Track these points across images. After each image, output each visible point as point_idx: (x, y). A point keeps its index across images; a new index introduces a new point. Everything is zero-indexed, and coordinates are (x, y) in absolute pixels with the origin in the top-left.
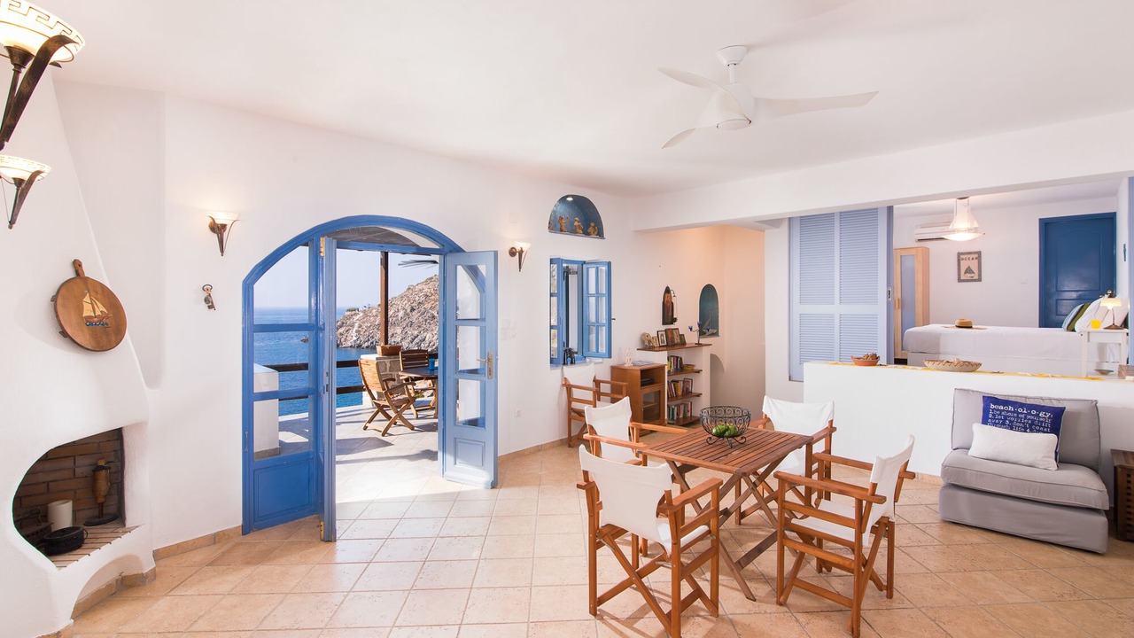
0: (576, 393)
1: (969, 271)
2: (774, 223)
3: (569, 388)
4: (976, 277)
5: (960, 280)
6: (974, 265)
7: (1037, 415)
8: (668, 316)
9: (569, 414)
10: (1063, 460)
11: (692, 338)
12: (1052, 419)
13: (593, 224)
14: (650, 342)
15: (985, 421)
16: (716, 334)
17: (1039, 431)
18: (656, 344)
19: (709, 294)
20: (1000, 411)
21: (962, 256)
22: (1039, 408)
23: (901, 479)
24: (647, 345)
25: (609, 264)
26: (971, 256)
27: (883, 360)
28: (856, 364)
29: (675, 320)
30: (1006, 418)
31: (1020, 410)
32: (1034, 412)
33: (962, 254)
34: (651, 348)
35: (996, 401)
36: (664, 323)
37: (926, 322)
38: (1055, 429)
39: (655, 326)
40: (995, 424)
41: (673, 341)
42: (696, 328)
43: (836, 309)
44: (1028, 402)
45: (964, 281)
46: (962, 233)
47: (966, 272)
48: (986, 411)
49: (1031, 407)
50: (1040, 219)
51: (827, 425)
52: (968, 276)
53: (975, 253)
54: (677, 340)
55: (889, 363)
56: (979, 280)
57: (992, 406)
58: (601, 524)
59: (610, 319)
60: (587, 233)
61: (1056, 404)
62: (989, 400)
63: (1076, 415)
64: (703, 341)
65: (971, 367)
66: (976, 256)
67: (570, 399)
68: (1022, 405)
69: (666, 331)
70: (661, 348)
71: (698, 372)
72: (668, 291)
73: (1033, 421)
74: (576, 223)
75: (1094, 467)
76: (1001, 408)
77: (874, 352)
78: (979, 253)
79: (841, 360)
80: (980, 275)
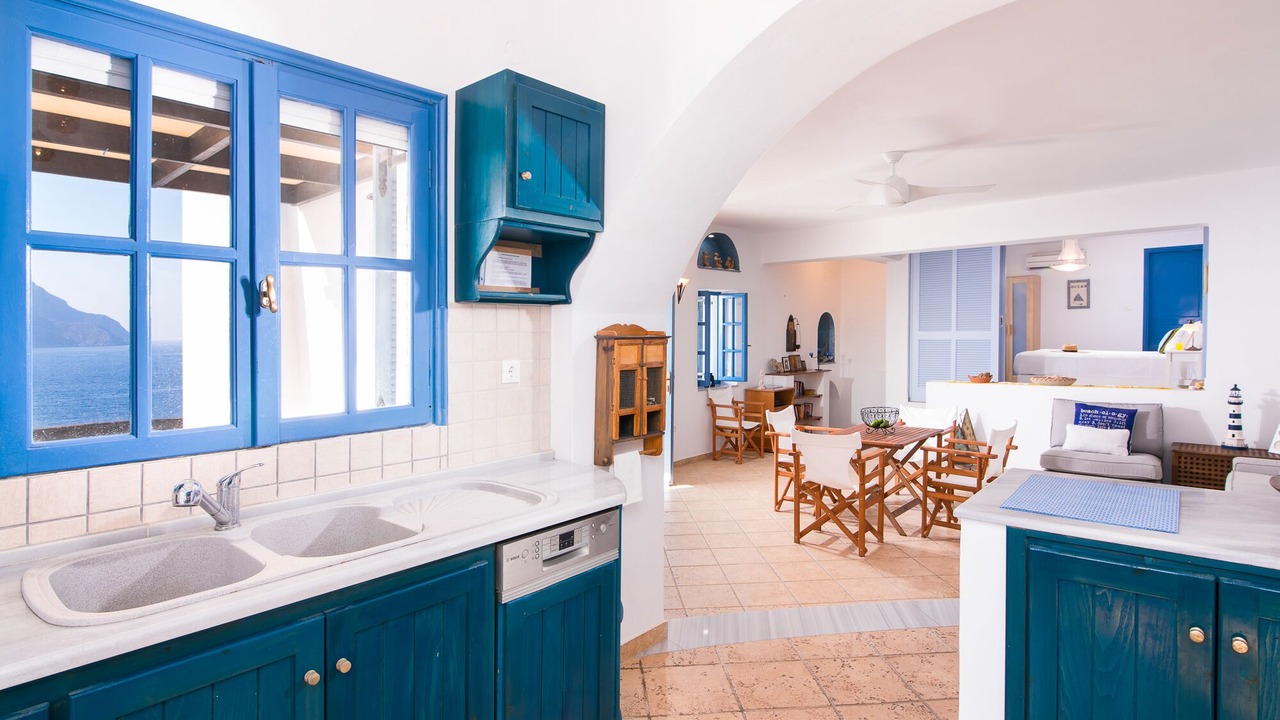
0: (720, 412)
1: (1078, 298)
2: (897, 257)
3: (712, 407)
4: (1085, 304)
5: (1069, 307)
6: (1083, 293)
7: (1116, 416)
8: (792, 344)
9: (714, 430)
10: (1133, 449)
11: (812, 364)
12: (1128, 419)
13: (729, 259)
14: (777, 367)
15: (1076, 423)
16: (832, 361)
17: (1116, 428)
18: (781, 369)
19: (826, 322)
20: (1088, 415)
21: (1072, 284)
22: (1118, 411)
23: (1008, 450)
24: (775, 370)
25: (746, 296)
26: (1080, 284)
27: (995, 378)
28: (973, 382)
29: (798, 347)
30: (1092, 419)
31: (1103, 413)
32: (1114, 414)
33: (1072, 282)
34: (779, 373)
35: (1085, 406)
36: (788, 350)
37: (1036, 347)
38: (1129, 425)
39: (780, 352)
40: (1084, 424)
41: (795, 367)
42: (815, 355)
43: (953, 335)
44: (1111, 407)
45: (1074, 308)
46: (1069, 264)
47: (1075, 300)
48: (1077, 415)
49: (1111, 410)
50: (1146, 250)
51: (952, 425)
52: (1078, 303)
53: (1085, 281)
54: (799, 366)
55: (1000, 380)
56: (1088, 307)
57: (1082, 411)
58: (803, 481)
59: (746, 346)
60: (725, 267)
61: (1131, 408)
62: (1080, 406)
63: (1146, 415)
64: (822, 367)
65: (1068, 382)
66: (1085, 284)
67: (714, 416)
68: (1105, 409)
69: (790, 357)
70: (785, 373)
71: (819, 396)
72: (791, 319)
73: (1113, 421)
74: (716, 258)
75: (1159, 455)
76: (1089, 411)
77: (987, 371)
78: (1088, 281)
79: (957, 379)
80: (1088, 302)
